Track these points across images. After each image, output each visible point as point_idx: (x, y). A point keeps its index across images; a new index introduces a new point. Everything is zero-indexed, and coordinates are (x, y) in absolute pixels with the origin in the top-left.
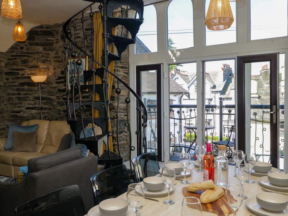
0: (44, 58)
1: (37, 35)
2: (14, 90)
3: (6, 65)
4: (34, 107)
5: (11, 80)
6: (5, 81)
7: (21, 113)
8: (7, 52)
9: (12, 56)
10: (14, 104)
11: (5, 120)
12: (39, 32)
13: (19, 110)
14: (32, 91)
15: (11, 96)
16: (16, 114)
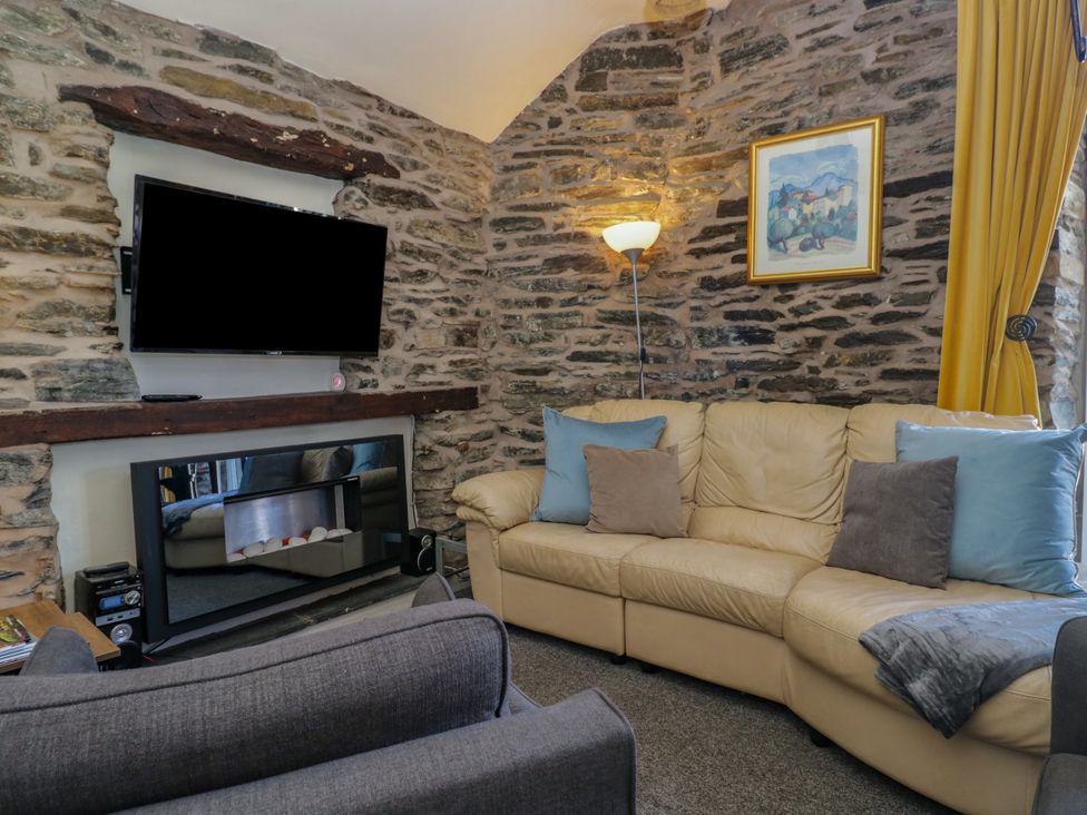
0: (639, 159)
1: (614, 68)
2: (525, 288)
3: (494, 190)
4: (600, 352)
5: (512, 250)
6: (492, 253)
7: (552, 377)
8: (497, 143)
9: (517, 155)
10: (527, 339)
11: (491, 401)
12: (624, 56)
13: (542, 363)
14: (590, 292)
15: (514, 311)
16: (531, 378)
